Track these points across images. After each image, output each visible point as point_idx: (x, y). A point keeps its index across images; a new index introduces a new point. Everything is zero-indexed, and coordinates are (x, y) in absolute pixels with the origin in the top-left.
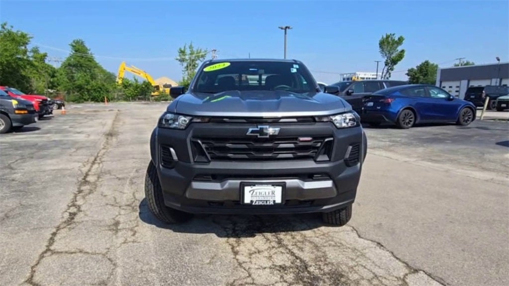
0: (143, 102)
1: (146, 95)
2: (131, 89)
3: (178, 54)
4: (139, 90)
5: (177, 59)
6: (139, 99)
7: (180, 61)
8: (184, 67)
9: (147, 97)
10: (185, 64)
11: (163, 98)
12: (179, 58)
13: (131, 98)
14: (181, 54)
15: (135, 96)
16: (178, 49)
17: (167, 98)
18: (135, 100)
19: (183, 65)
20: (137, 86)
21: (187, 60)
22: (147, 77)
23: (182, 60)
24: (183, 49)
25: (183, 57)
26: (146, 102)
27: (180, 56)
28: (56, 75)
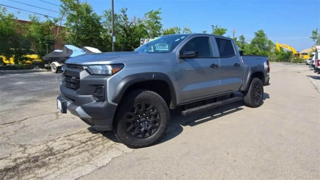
0: (286, 63)
1: (288, 59)
2: (280, 55)
3: (312, 34)
4: (284, 56)
5: (311, 37)
6: (284, 61)
7: (313, 38)
8: (315, 42)
9: (289, 60)
10: (316, 40)
11: (299, 61)
12: (312, 36)
13: (279, 60)
14: (313, 34)
15: (282, 59)
16: (312, 31)
17: (301, 61)
18: (282, 61)
19: (314, 41)
20: (283, 53)
21: (318, 38)
22: (291, 49)
23: (314, 38)
24: (315, 31)
25: (315, 36)
26: (288, 63)
27: (313, 35)
28: (244, 47)
